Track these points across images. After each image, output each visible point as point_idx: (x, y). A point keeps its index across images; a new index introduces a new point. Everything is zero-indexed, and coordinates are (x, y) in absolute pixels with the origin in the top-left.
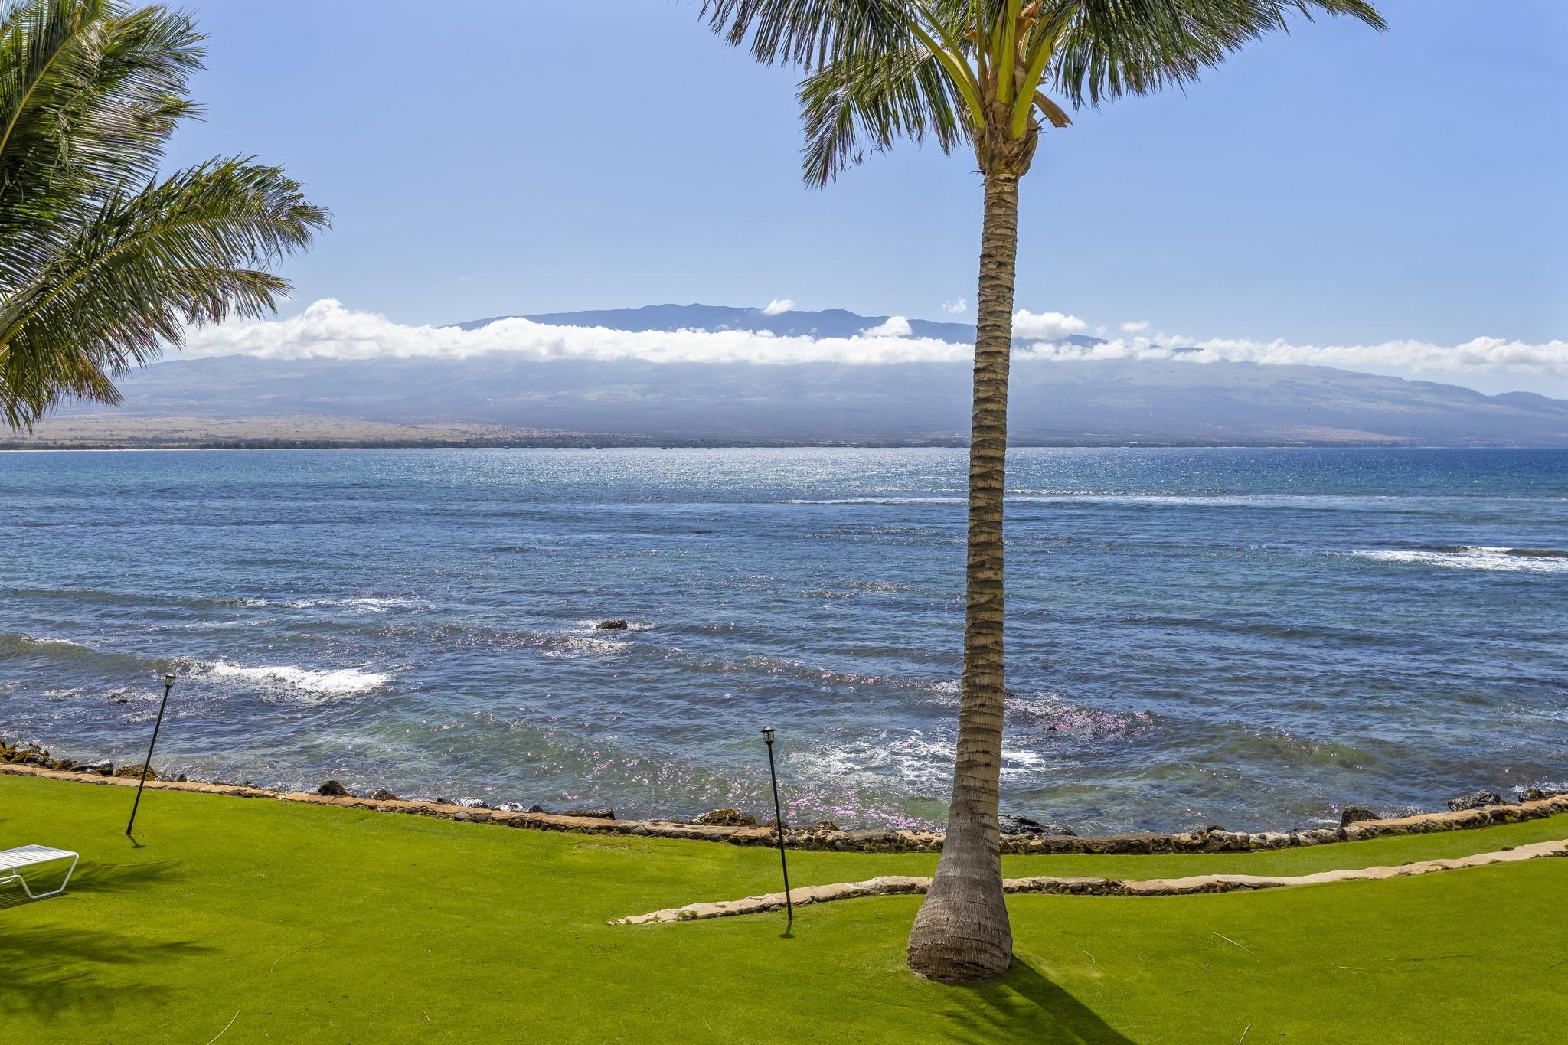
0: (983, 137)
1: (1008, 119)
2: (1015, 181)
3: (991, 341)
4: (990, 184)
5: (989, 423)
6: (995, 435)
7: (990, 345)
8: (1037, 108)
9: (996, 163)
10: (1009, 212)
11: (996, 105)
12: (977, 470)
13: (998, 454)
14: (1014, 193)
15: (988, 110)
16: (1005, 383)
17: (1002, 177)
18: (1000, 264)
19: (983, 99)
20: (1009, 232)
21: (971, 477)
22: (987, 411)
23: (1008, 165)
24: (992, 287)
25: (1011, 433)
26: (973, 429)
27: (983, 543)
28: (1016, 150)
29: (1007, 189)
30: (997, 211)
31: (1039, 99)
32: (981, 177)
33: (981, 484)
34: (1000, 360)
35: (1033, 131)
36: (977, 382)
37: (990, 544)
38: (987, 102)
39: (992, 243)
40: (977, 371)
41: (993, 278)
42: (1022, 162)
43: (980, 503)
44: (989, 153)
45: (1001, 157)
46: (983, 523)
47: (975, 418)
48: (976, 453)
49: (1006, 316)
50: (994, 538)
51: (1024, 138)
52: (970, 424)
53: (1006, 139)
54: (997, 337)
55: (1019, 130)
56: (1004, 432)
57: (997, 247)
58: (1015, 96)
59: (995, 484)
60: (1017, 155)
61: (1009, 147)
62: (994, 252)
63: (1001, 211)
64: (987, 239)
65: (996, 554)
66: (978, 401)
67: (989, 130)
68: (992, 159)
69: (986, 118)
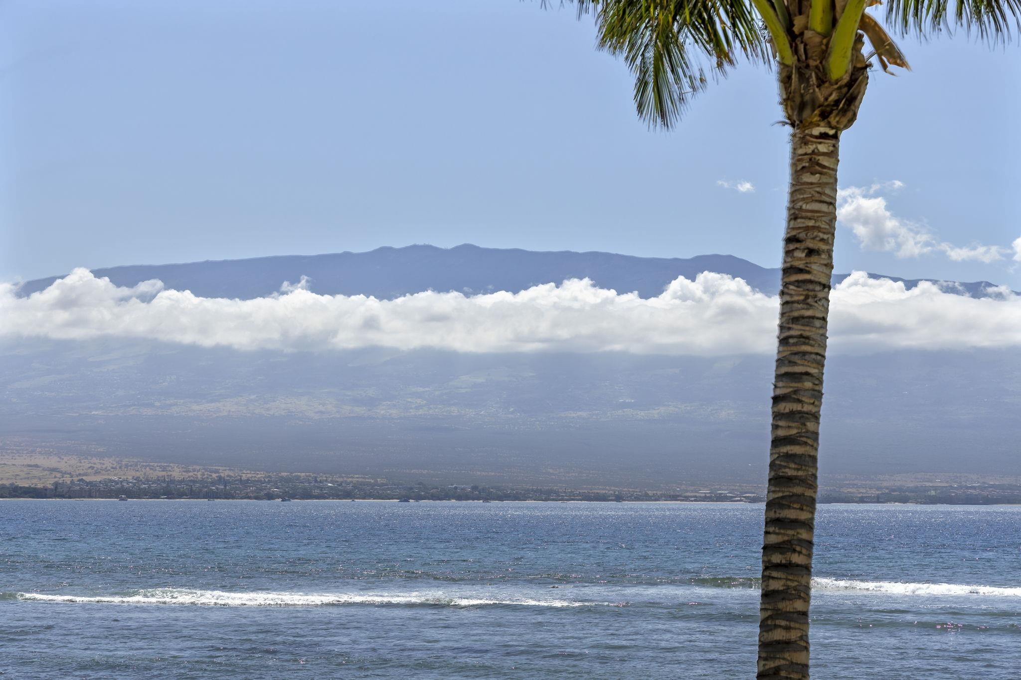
0: (789, 77)
1: (825, 54)
2: (835, 137)
3: (795, 358)
4: (801, 140)
5: (790, 473)
6: (798, 490)
7: (794, 364)
8: (866, 39)
9: (807, 113)
10: (825, 179)
11: (808, 34)
12: (773, 539)
13: (803, 516)
14: (833, 154)
15: (798, 41)
16: (816, 417)
17: (816, 131)
18: (811, 252)
19: (792, 25)
20: (824, 208)
21: (765, 548)
22: (789, 457)
23: (824, 116)
24: (798, 283)
25: (822, 487)
26: (770, 480)
27: (778, 642)
28: (834, 97)
29: (822, 148)
30: (807, 178)
31: (867, 24)
32: (789, 129)
33: (776, 558)
34: (808, 385)
35: (859, 73)
36: (777, 416)
37: (788, 643)
38: (796, 29)
39: (800, 223)
40: (776, 399)
41: (801, 271)
42: (844, 112)
43: (775, 585)
44: (798, 100)
45: (814, 105)
46: (778, 614)
47: (772, 465)
48: (772, 515)
49: (818, 323)
50: (793, 635)
51: (846, 78)
52: (766, 474)
53: (821, 82)
54: (804, 353)
55: (839, 68)
56: (813, 486)
57: (807, 229)
58: (834, 22)
59: (796, 559)
60: (837, 102)
61: (826, 92)
62: (802, 236)
63: (815, 179)
64: (794, 215)
65: (798, 657)
66: (777, 442)
67: (799, 69)
68: (802, 107)
69: (796, 51)
